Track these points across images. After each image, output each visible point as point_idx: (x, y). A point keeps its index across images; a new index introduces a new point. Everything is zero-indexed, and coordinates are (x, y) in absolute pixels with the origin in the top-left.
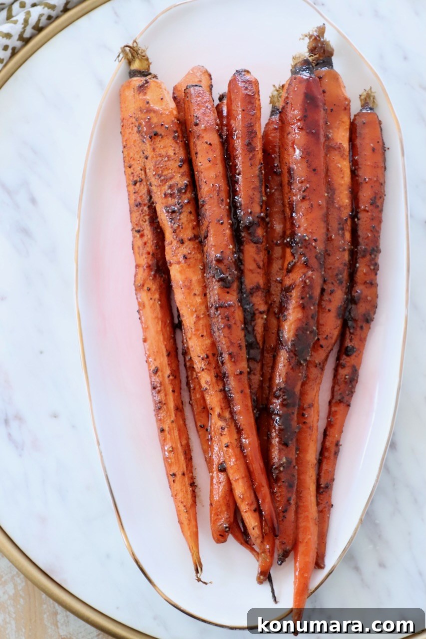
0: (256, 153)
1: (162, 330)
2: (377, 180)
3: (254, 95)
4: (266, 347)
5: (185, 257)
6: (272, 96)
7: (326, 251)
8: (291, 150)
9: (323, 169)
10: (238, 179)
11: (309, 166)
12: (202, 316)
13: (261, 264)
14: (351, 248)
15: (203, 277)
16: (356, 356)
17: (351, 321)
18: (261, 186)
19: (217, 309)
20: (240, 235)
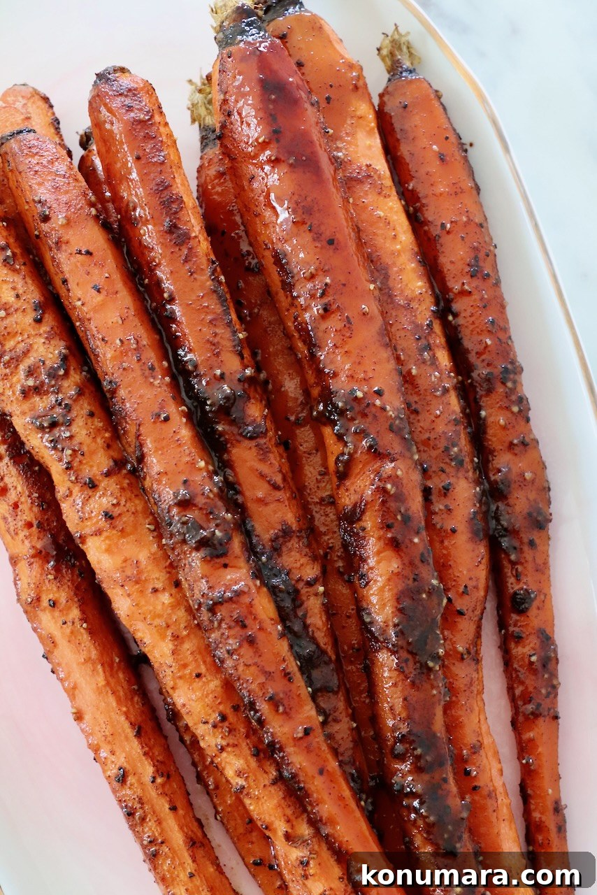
0: (192, 243)
1: (108, 684)
2: (470, 221)
3: (152, 117)
4: (344, 651)
5: (109, 516)
6: (193, 105)
7: (408, 405)
8: (268, 214)
9: (350, 235)
10: (173, 312)
11: (317, 237)
12: (185, 633)
13: (278, 479)
14: (459, 382)
15: (161, 547)
16: (539, 608)
17: (505, 536)
18: (227, 312)
19: (212, 610)
20: (214, 431)
